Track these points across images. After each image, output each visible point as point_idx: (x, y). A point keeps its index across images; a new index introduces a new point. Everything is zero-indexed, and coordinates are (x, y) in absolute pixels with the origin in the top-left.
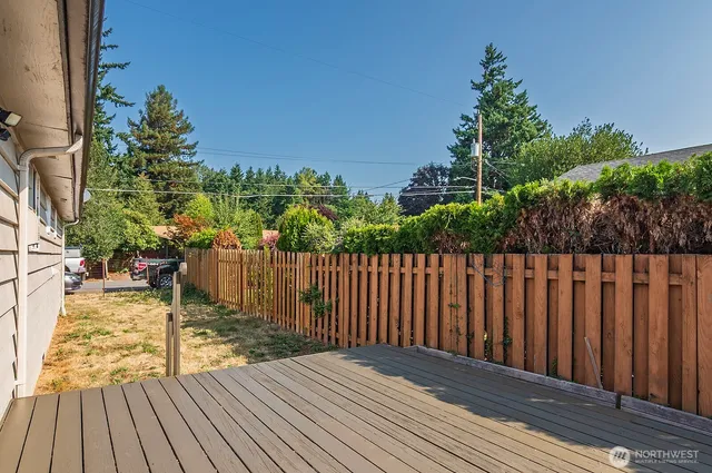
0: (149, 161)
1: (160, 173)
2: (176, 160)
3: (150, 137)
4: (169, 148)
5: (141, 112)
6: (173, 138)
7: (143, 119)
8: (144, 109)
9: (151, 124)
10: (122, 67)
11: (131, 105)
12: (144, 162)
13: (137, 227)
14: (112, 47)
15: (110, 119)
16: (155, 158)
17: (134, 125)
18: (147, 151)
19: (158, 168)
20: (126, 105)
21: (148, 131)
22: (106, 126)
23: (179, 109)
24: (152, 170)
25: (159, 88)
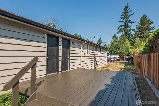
0: (141, 34)
1: (144, 36)
2: (148, 32)
3: (141, 28)
4: (146, 29)
5: (139, 23)
6: (147, 26)
7: (140, 24)
8: (139, 22)
9: (141, 25)
10: (132, 14)
11: (135, 22)
12: (139, 34)
13: (132, 50)
14: (130, 11)
15: (130, 27)
16: (142, 33)
17: (137, 26)
18: (140, 31)
19: (143, 35)
20: (134, 22)
21: (141, 26)
22: (129, 28)
23: (149, 19)
24: (141, 36)
25: (143, 15)
